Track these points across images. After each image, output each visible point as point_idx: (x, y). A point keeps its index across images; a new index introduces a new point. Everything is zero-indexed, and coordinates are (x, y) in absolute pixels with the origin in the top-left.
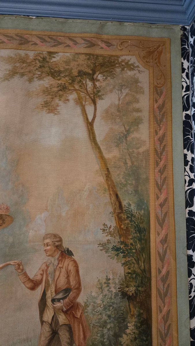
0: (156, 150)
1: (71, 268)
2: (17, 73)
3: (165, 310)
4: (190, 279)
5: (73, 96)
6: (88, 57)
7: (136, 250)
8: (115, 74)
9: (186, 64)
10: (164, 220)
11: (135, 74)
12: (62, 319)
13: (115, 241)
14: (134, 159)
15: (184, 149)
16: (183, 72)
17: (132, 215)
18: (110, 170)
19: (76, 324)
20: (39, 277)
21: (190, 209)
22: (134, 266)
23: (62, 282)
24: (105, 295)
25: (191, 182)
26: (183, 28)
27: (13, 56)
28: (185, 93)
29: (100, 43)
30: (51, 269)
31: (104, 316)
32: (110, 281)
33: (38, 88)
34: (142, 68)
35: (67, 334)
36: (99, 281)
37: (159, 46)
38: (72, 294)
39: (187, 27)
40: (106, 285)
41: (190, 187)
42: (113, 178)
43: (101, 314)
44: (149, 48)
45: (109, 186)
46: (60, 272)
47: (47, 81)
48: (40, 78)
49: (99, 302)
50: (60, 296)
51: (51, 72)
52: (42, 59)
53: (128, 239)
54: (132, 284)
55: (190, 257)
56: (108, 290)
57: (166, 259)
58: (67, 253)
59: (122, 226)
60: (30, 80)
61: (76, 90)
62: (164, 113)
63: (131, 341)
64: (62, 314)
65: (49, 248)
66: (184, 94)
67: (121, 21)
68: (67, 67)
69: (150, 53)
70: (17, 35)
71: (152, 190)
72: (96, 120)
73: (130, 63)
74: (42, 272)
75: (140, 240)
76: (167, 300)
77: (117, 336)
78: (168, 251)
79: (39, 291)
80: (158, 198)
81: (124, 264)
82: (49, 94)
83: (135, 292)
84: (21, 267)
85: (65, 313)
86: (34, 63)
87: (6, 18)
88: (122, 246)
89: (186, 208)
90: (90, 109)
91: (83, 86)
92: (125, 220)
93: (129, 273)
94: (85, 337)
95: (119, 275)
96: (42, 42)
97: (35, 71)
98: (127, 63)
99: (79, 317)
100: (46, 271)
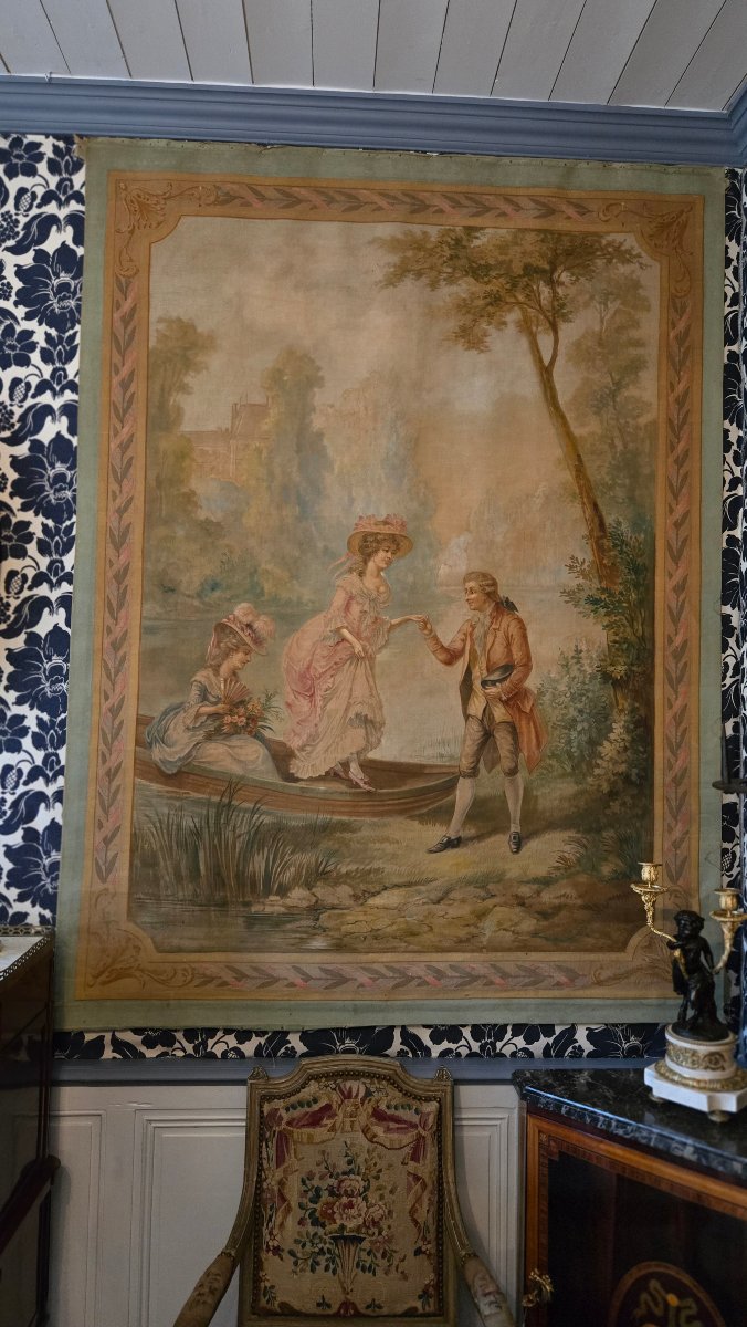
0: (670, 421)
1: (514, 630)
2: (409, 271)
3: (678, 705)
4: (724, 656)
5: (513, 316)
6: (542, 236)
7: (629, 602)
8: (594, 271)
9: (734, 250)
10: (680, 552)
11: (633, 272)
12: (499, 713)
13: (593, 586)
14: (628, 439)
15: (725, 419)
16: (727, 266)
17: (623, 541)
18: (584, 458)
19: (523, 723)
20: (458, 645)
21: (731, 533)
22: (625, 631)
23: (498, 654)
24: (574, 678)
25: (735, 482)
26: (733, 175)
27: (400, 236)
28: (730, 309)
29: (564, 207)
30: (478, 632)
31: (571, 710)
32: (583, 655)
33: (448, 299)
34: (646, 259)
35: (509, 738)
36: (562, 653)
37: (682, 212)
38: (515, 675)
39: (740, 171)
40: (575, 661)
41: (733, 492)
42: (589, 472)
43: (565, 707)
44: (663, 216)
45: (580, 488)
46: (495, 637)
47: (464, 286)
48: (451, 280)
49: (562, 688)
50: (495, 677)
51: (471, 267)
52: (453, 242)
53: (615, 584)
54: (621, 660)
55: (726, 619)
56: (579, 669)
57: (682, 620)
58: (505, 607)
59: (605, 561)
60: (434, 285)
61: (519, 303)
62: (688, 348)
63: (619, 752)
64: (500, 705)
65: (473, 596)
66: (727, 310)
67: (606, 159)
68: (501, 258)
69: (663, 227)
70: (406, 195)
71: (661, 496)
72: (557, 363)
73: (623, 248)
74: (463, 637)
75: (637, 586)
76: (682, 689)
77: (593, 743)
78: (686, 605)
79: (460, 666)
80: (671, 511)
81: (607, 626)
82: (468, 312)
83: (626, 674)
84: (428, 626)
85: (506, 703)
86: (438, 250)
87: (380, 156)
88: (603, 597)
89: (723, 531)
90: (545, 342)
91: (533, 296)
92: (610, 550)
93: (615, 642)
94: (539, 745)
95: (598, 644)
96: (454, 207)
97: (442, 265)
98: (617, 249)
99: (528, 711)
100: (471, 634)
